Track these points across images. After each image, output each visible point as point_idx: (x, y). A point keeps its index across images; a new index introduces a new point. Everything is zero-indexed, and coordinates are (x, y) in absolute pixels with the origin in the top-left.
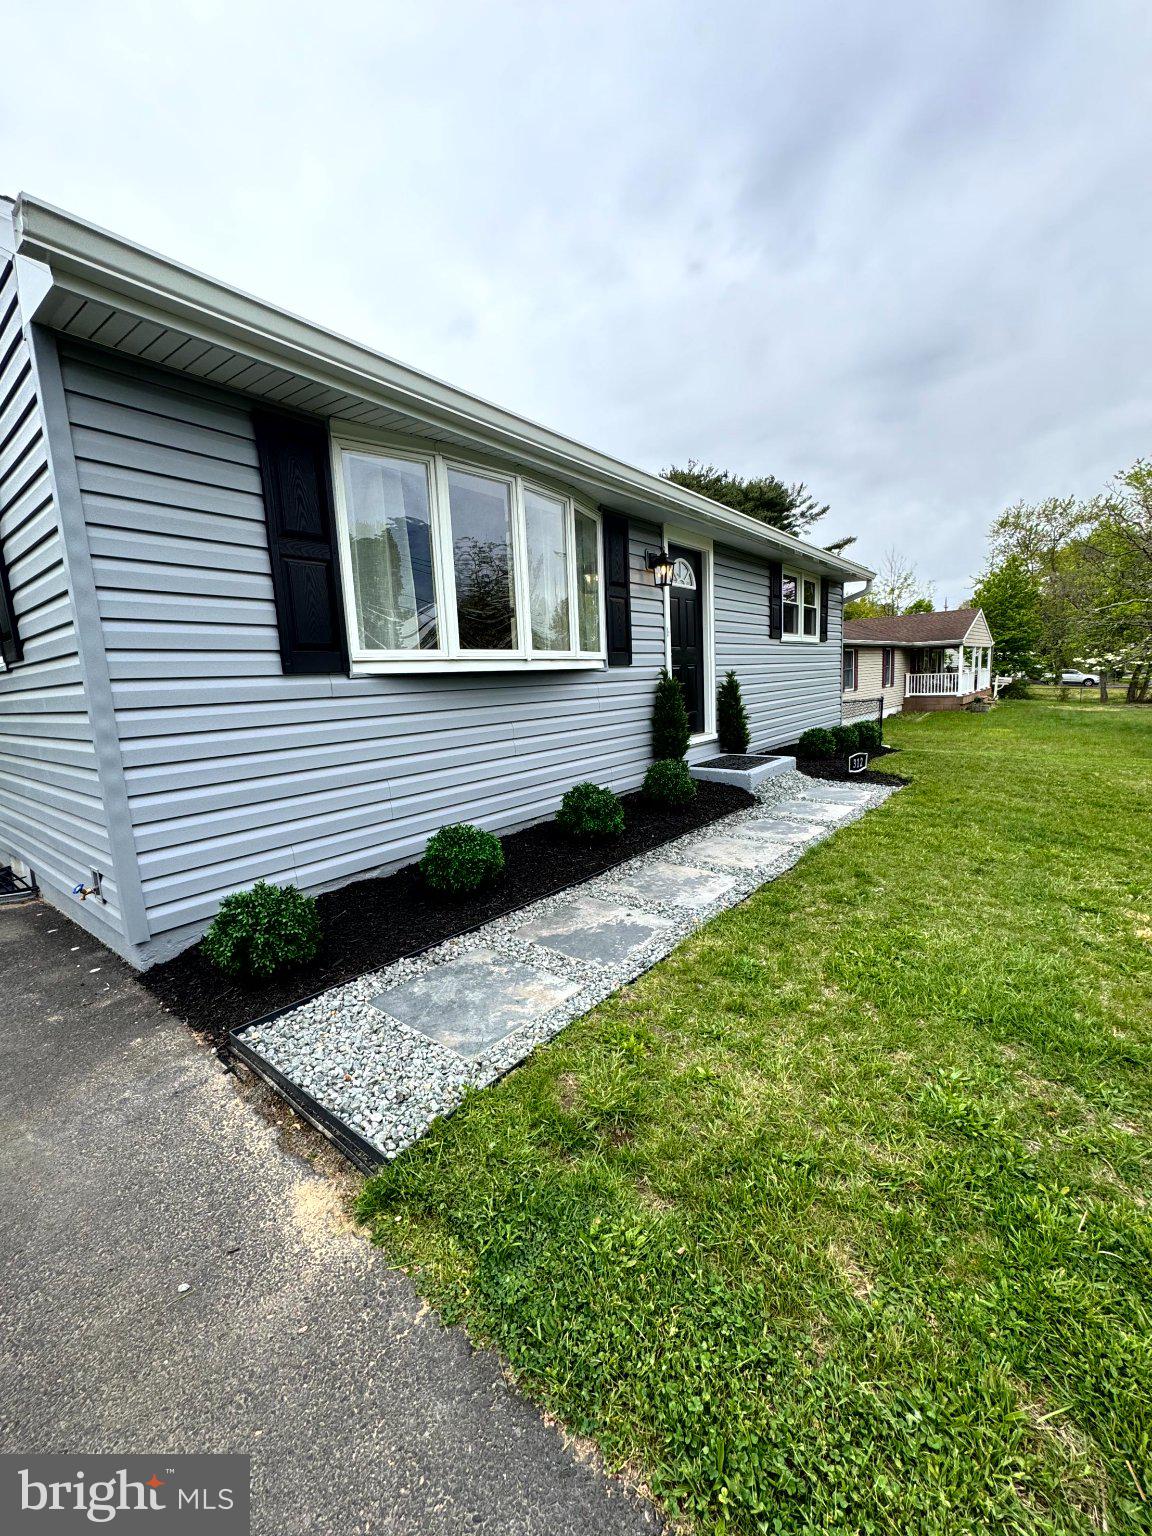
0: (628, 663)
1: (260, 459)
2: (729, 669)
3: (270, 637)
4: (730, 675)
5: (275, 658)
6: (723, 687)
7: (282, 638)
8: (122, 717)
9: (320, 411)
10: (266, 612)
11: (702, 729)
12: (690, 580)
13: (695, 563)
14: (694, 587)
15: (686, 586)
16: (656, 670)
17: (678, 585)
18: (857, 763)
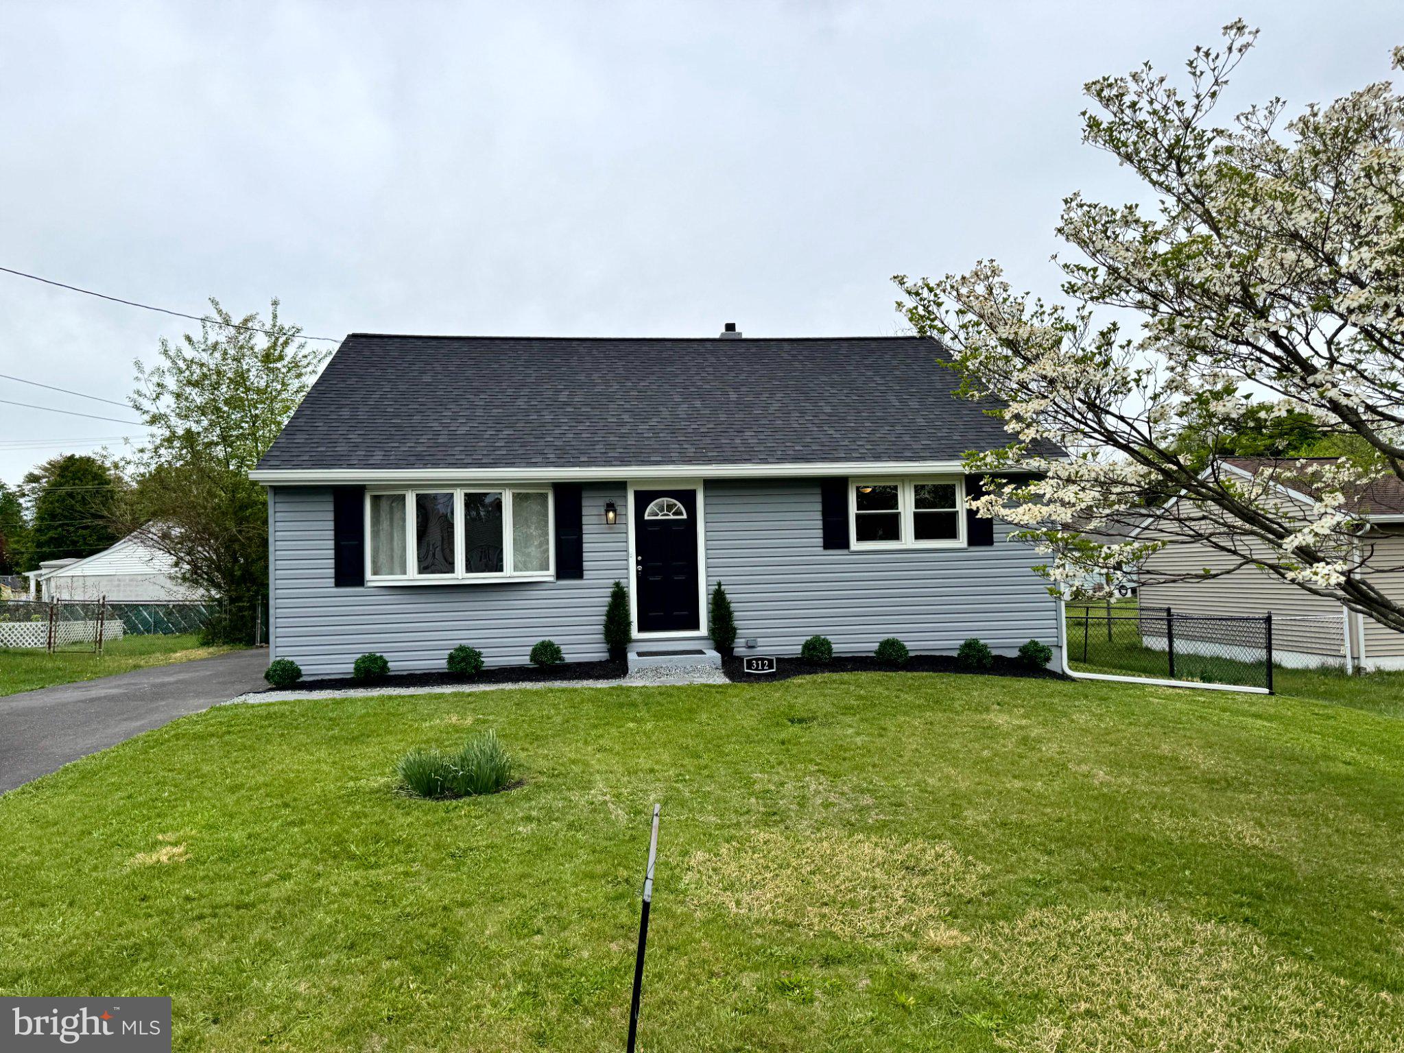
0: (578, 576)
1: (335, 507)
2: (718, 579)
3: (332, 572)
4: (719, 585)
5: (333, 580)
7: (336, 573)
10: (332, 563)
11: (696, 626)
12: (678, 513)
13: (688, 498)
14: (685, 516)
15: (672, 517)
16: (613, 581)
17: (659, 517)
18: (758, 664)
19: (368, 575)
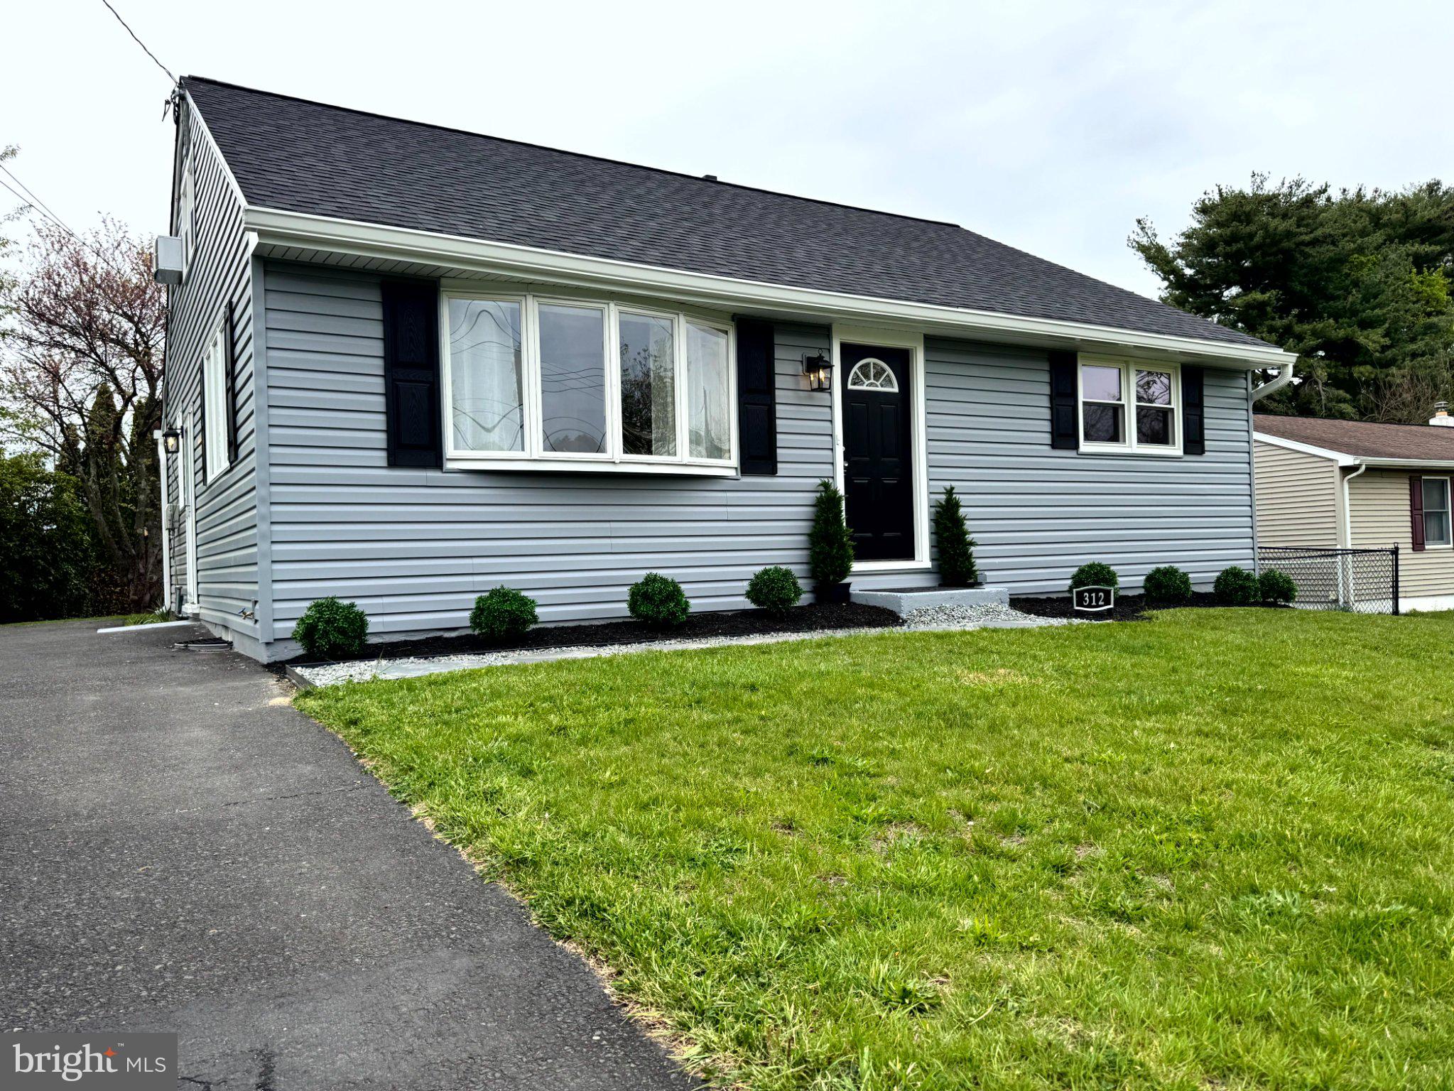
0: (771, 470)
1: (385, 314)
2: (948, 484)
3: (380, 439)
4: (950, 492)
5: (383, 454)
6: (941, 506)
7: (389, 440)
8: (275, 489)
9: (433, 274)
10: (380, 421)
11: (909, 554)
12: (888, 381)
13: (900, 361)
14: (896, 389)
15: (880, 389)
16: (818, 481)
17: (864, 388)
18: (1091, 598)
19: (450, 450)
